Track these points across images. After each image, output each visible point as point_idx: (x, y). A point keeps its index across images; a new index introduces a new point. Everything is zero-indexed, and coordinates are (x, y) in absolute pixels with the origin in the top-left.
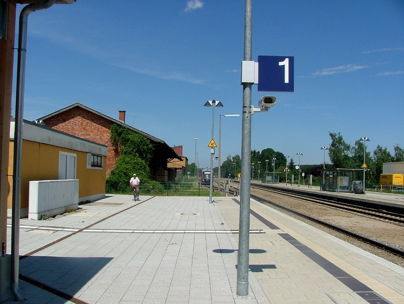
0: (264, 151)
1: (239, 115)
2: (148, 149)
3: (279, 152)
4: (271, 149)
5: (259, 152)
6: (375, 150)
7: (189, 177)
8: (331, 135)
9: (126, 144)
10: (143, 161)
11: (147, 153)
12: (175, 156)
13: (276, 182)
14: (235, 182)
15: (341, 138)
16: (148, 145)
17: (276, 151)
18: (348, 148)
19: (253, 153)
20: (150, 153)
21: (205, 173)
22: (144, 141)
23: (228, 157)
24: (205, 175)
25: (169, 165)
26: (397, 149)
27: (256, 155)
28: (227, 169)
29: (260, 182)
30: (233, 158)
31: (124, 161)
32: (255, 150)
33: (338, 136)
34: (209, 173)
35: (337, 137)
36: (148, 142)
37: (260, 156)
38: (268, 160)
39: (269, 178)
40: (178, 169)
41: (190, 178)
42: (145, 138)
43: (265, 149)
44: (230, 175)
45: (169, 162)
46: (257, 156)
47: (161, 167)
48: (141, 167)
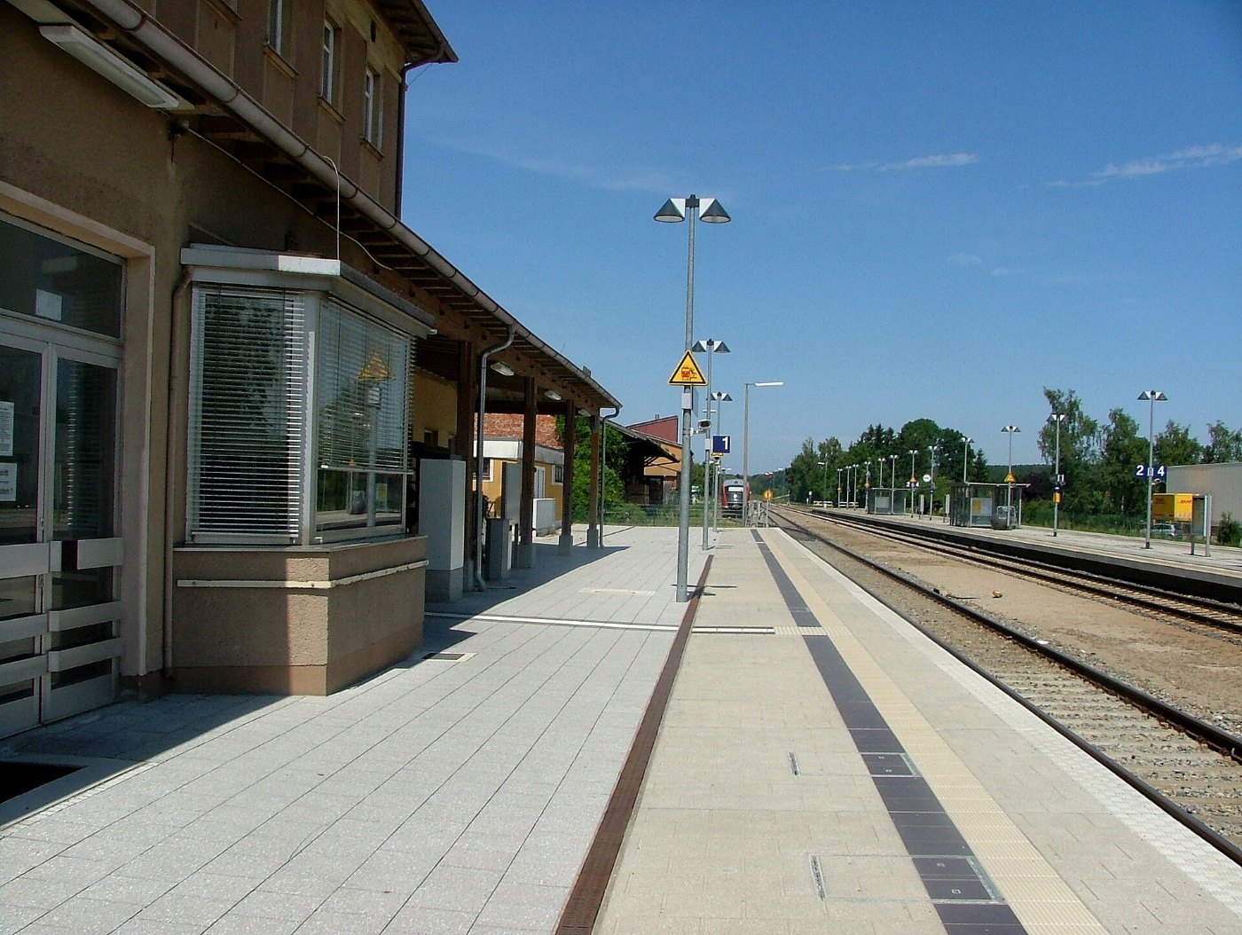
0: (908, 427)
1: (781, 383)
2: (620, 450)
3: (952, 430)
4: (931, 421)
5: (891, 431)
6: (1160, 434)
7: (694, 500)
8: (1051, 396)
9: (582, 441)
10: (612, 471)
11: (617, 457)
12: (658, 452)
13: (898, 510)
14: (814, 512)
15: (1074, 405)
16: (619, 443)
17: (942, 426)
18: (1090, 428)
19: (875, 432)
20: (623, 457)
21: (731, 489)
22: (613, 436)
23: (805, 445)
24: (729, 495)
25: (647, 471)
26: (1218, 431)
27: (883, 439)
28: (802, 478)
29: (862, 513)
30: (821, 447)
31: (582, 471)
32: (880, 426)
33: (1065, 397)
34: (739, 489)
35: (1062, 400)
36: (620, 438)
37: (894, 440)
38: (916, 452)
39: (881, 502)
40: (669, 478)
41: (698, 502)
42: (614, 433)
43: (913, 421)
44: (810, 493)
45: (647, 466)
46: (887, 443)
47: (634, 477)
48: (610, 480)
